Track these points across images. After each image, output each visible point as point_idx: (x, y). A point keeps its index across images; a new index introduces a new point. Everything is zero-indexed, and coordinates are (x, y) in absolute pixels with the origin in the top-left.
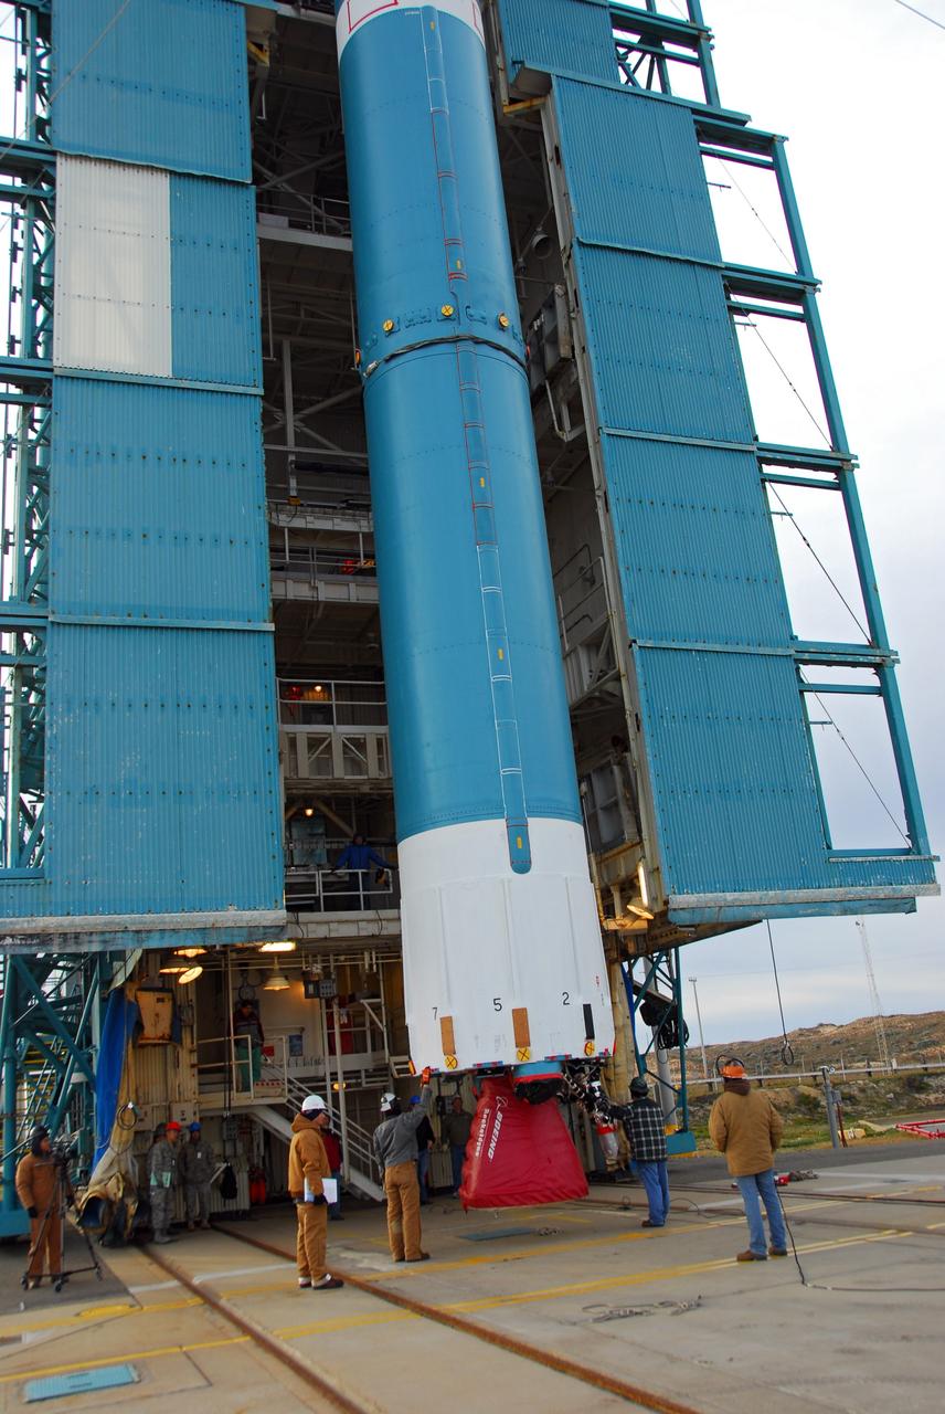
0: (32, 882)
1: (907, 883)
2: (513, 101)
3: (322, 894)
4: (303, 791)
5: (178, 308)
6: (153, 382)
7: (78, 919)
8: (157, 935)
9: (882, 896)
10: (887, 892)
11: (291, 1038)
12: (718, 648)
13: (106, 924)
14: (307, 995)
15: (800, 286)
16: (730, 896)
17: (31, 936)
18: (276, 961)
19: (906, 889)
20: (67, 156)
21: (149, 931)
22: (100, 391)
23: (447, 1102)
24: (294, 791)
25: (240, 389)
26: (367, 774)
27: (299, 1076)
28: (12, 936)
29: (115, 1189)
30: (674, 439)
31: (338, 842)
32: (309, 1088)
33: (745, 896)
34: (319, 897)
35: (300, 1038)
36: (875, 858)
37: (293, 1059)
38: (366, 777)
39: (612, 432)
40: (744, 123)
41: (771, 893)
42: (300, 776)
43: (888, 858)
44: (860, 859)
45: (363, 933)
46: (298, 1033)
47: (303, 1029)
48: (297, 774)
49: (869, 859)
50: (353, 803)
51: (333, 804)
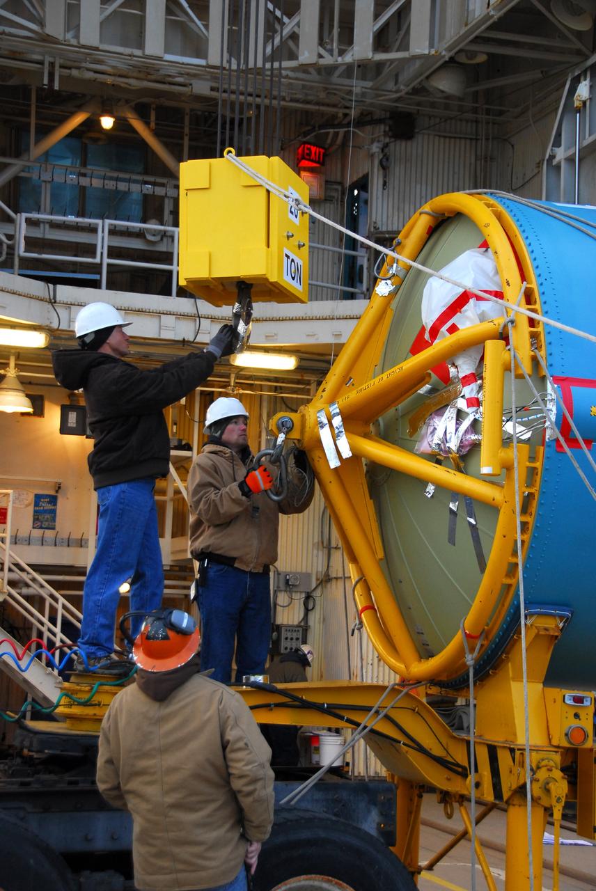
3: (106, 261)
4: (90, 75)
11: (38, 498)
14: (65, 429)
18: (12, 363)
23: (284, 635)
24: (75, 72)
26: (205, 57)
27: (34, 561)
31: (154, 184)
32: (48, 582)
34: (101, 265)
35: (53, 500)
37: (36, 533)
38: (203, 62)
42: (83, 42)
45: (167, 335)
46: (52, 493)
47: (59, 487)
48: (77, 36)
50: (187, 119)
51: (153, 117)
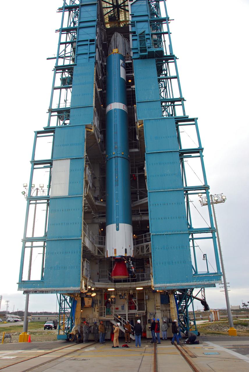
0: (41, 282)
1: (213, 280)
2: (139, 125)
5: (70, 183)
6: (65, 197)
7: (47, 289)
8: (59, 291)
9: (206, 284)
10: (207, 283)
11: (122, 306)
12: (170, 233)
13: (52, 289)
15: (198, 150)
16: (168, 285)
17: (41, 291)
19: (212, 282)
20: (54, 160)
21: (58, 291)
22: (57, 200)
25: (79, 196)
28: (38, 291)
29: (74, 333)
30: (164, 190)
33: (172, 284)
36: (205, 275)
37: (122, 310)
39: (150, 191)
40: (188, 118)
41: (178, 284)
43: (209, 275)
44: (201, 276)
47: (124, 305)
49: (204, 276)
